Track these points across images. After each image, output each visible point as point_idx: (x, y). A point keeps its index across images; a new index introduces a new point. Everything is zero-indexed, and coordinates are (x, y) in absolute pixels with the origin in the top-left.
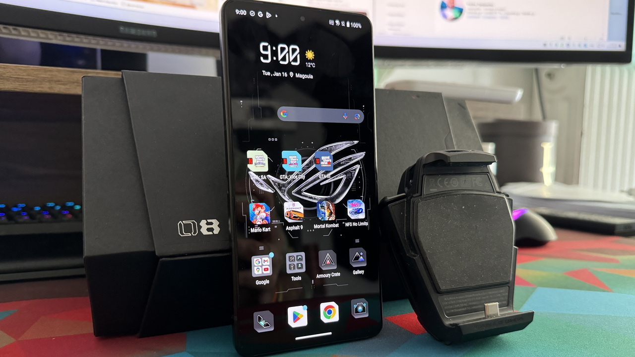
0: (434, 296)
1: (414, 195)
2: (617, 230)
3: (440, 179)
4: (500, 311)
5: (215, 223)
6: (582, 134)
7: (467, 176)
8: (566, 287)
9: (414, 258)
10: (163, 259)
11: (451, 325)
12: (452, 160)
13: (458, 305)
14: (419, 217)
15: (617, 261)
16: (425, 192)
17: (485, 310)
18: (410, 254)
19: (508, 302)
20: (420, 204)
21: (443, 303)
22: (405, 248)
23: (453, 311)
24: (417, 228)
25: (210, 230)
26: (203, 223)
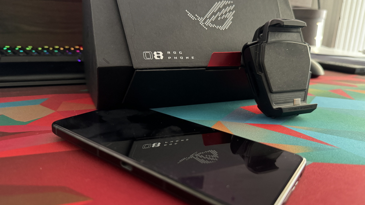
0: (269, 94)
1: (264, 42)
2: (357, 71)
3: (277, 34)
4: (301, 103)
5: (161, 54)
6: (340, 18)
7: (290, 33)
8: (331, 97)
9: (261, 75)
10: (137, 70)
11: (276, 108)
12: (285, 24)
13: (280, 100)
14: (265, 54)
15: (356, 86)
16: (269, 41)
17: (293, 102)
18: (259, 73)
19: (304, 100)
20: (266, 47)
21: (273, 97)
22: (256, 70)
23: (277, 102)
24: (264, 60)
25: (159, 57)
26: (155, 53)
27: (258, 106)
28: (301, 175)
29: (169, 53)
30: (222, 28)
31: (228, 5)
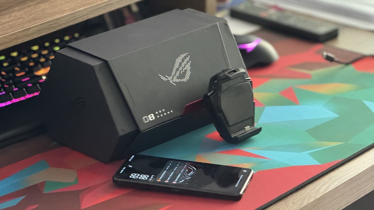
0: (228, 128)
1: (219, 92)
3: (227, 83)
4: (250, 128)
5: (153, 115)
10: (143, 132)
11: (234, 137)
13: (236, 129)
14: (221, 100)
16: (222, 90)
17: (245, 129)
18: (219, 114)
19: (252, 124)
21: (230, 129)
22: (217, 112)
23: (234, 132)
24: (221, 105)
25: (152, 118)
26: (149, 116)
27: (220, 135)
28: (251, 178)
29: (157, 113)
30: (185, 80)
31: (185, 57)
